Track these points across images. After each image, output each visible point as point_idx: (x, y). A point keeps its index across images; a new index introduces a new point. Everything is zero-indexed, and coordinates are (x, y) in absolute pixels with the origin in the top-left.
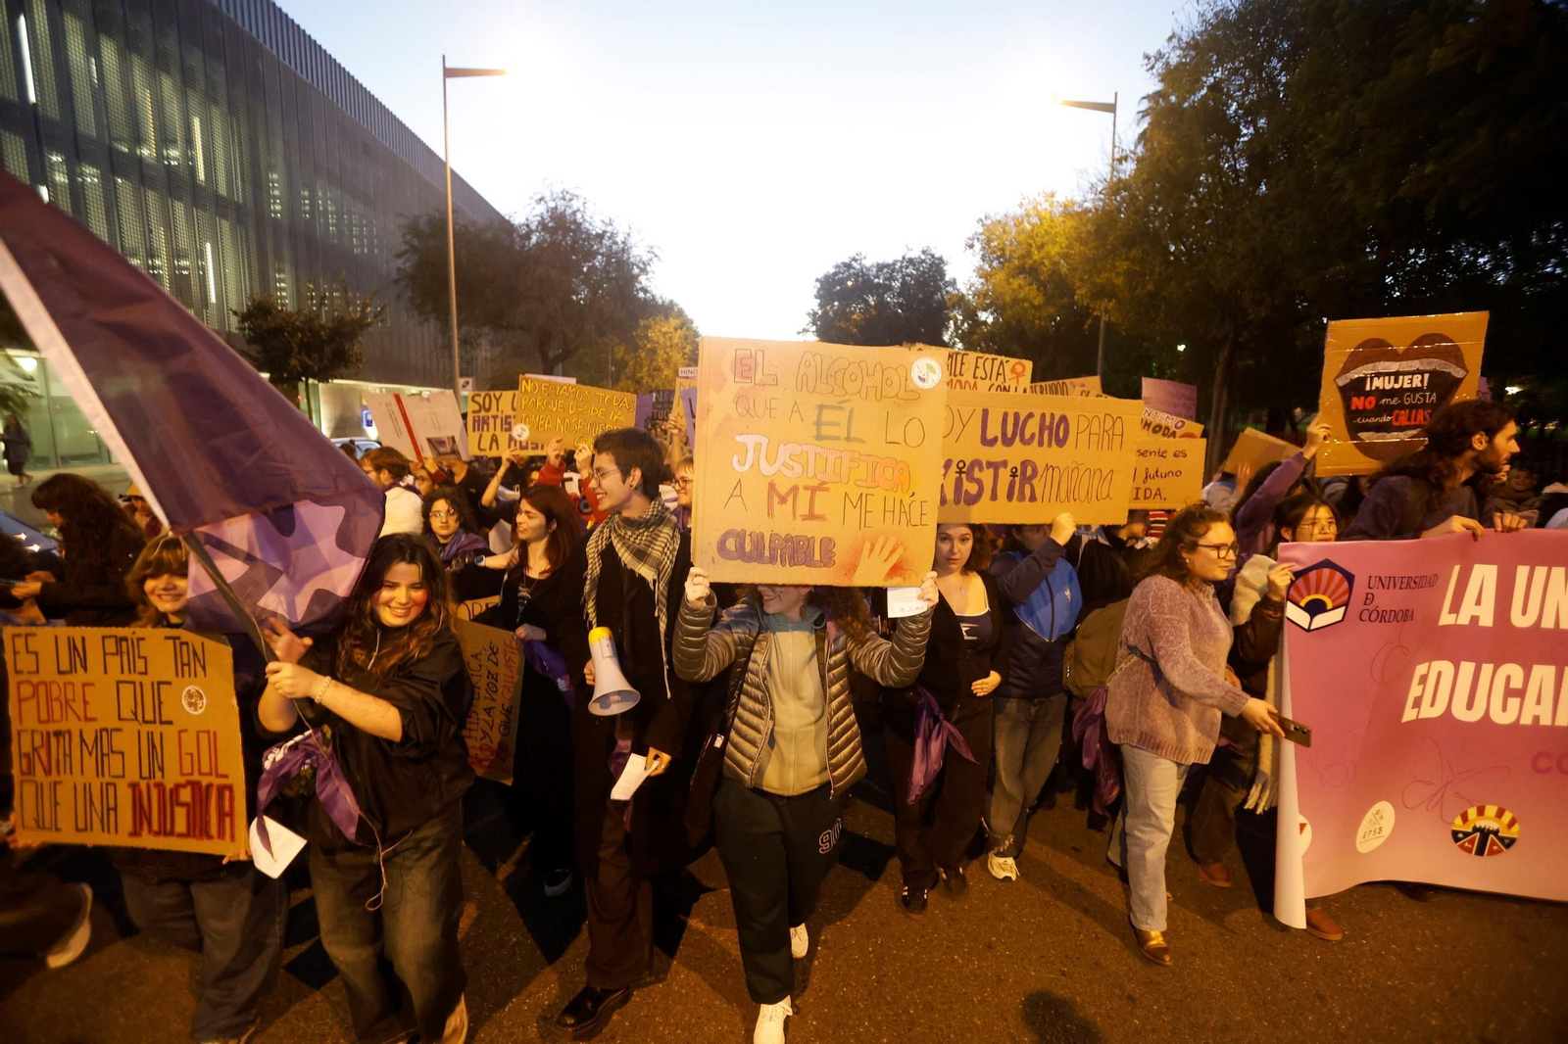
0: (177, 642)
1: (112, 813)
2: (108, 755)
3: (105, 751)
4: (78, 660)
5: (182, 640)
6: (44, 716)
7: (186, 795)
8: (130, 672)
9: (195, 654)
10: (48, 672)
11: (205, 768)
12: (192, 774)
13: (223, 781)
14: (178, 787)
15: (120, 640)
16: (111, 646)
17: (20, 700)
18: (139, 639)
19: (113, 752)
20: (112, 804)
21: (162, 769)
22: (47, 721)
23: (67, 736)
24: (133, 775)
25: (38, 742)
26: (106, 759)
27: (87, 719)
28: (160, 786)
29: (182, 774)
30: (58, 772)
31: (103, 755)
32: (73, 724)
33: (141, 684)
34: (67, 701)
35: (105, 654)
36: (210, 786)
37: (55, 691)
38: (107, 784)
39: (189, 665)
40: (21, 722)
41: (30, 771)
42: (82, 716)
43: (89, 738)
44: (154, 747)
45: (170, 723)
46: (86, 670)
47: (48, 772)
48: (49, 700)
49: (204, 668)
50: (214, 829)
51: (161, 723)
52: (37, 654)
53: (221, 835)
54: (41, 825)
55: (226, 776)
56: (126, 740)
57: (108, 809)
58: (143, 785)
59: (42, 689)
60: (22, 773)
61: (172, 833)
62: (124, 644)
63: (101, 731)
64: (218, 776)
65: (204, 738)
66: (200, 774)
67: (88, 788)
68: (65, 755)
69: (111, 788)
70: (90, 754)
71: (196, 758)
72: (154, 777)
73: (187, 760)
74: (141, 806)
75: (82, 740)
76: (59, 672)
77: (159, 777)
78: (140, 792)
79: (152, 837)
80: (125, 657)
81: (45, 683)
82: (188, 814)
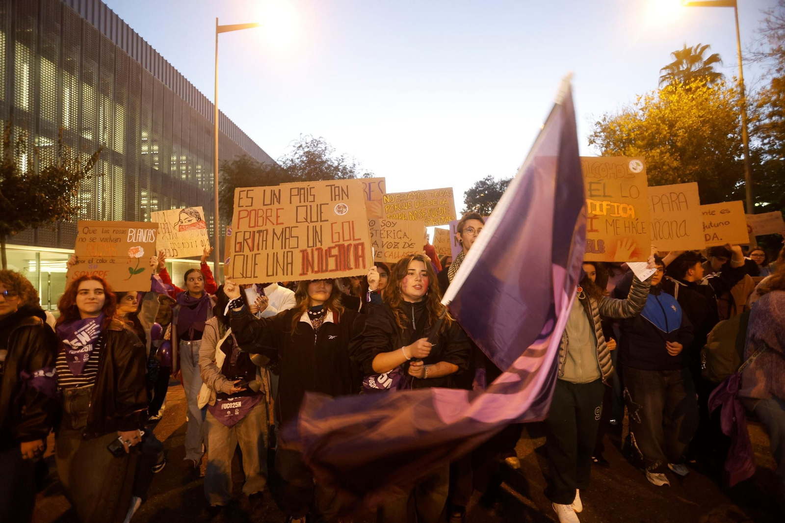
0: (333, 187)
1: (290, 266)
2: (289, 238)
3: (287, 237)
4: (275, 199)
5: (336, 186)
6: (252, 225)
7: (335, 252)
8: (304, 202)
9: (343, 190)
10: (258, 205)
11: (347, 237)
12: (339, 241)
13: (357, 242)
14: (330, 249)
15: (299, 190)
16: (295, 192)
17: (239, 219)
18: (310, 188)
19: (292, 237)
20: (290, 261)
21: (321, 242)
22: (255, 227)
23: (265, 232)
24: (303, 246)
25: (247, 235)
26: (287, 240)
27: (277, 224)
28: (320, 250)
29: (333, 242)
30: (258, 250)
31: (286, 239)
32: (270, 227)
33: (311, 206)
34: (267, 217)
35: (291, 196)
36: (350, 245)
37: (260, 213)
38: (287, 252)
39: (339, 195)
40: (238, 228)
41: (241, 249)
42: (275, 223)
43: (278, 232)
44: (316, 232)
45: (327, 221)
46: (279, 203)
47: (252, 250)
48: (257, 217)
49: (347, 196)
51: (321, 221)
52: (252, 198)
53: (357, 266)
54: (245, 276)
55: (360, 239)
56: (301, 231)
57: (287, 264)
58: (309, 250)
59: (253, 213)
60: (236, 252)
61: (326, 270)
62: (303, 190)
63: (286, 228)
64: (355, 239)
65: (346, 226)
66: (344, 240)
67: (276, 256)
68: (263, 241)
69: (290, 254)
70: (278, 239)
71: (341, 235)
72: (316, 246)
73: (336, 235)
74: (308, 260)
75: (274, 233)
76: (264, 205)
77: (319, 245)
78: (307, 253)
79: (313, 274)
80: (302, 196)
81: (255, 210)
82: (336, 260)
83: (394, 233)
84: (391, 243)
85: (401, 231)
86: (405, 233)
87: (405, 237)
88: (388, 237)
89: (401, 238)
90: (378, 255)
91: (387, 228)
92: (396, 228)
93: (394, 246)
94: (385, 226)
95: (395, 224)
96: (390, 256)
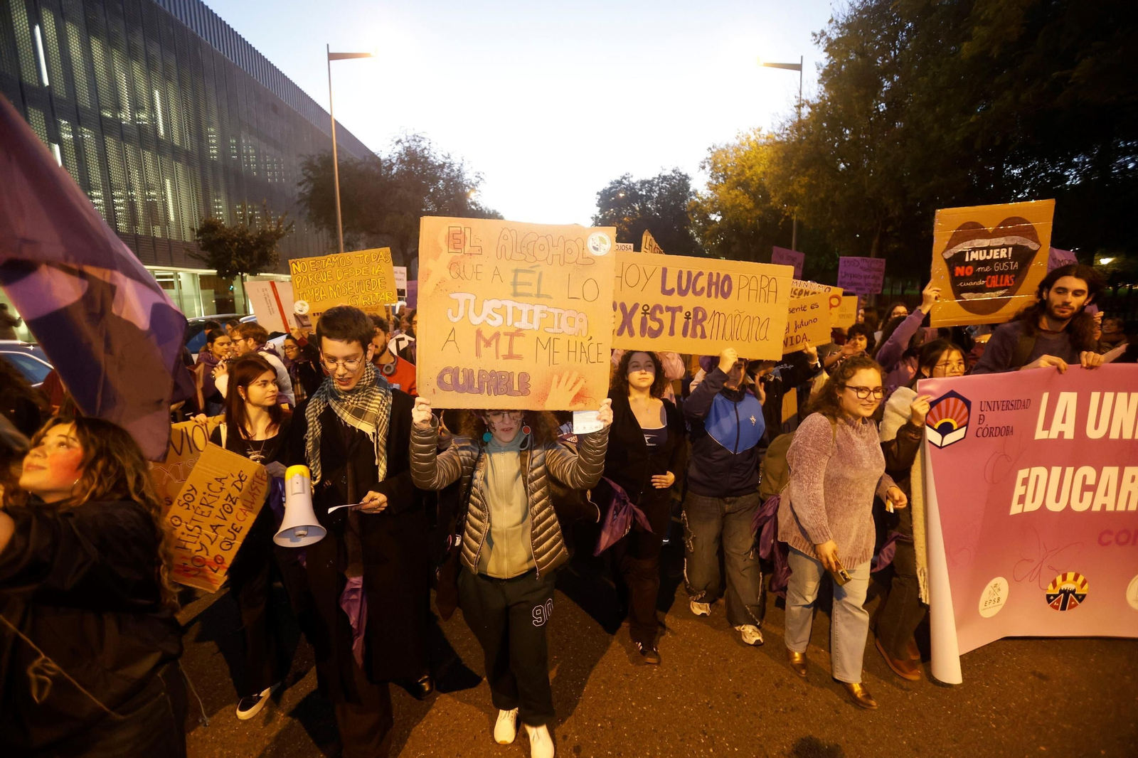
83: (209, 495)
84: (224, 506)
85: (209, 484)
86: (216, 479)
87: (223, 481)
88: (212, 507)
89: (222, 489)
90: (235, 530)
91: (196, 503)
92: (201, 488)
93: (231, 503)
94: (191, 504)
95: (193, 488)
96: (245, 513)
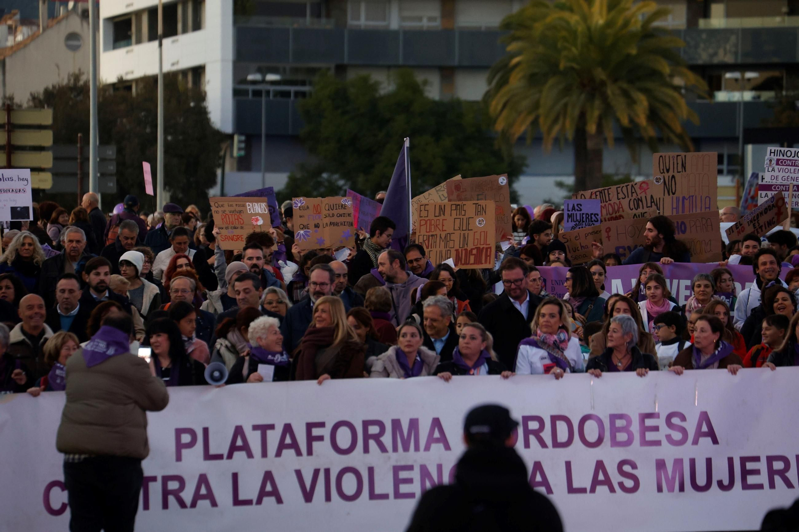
0: (477, 205)
2: (449, 241)
5: (479, 204)
6: (428, 230)
7: (474, 252)
8: (459, 215)
9: (483, 208)
10: (431, 216)
11: (482, 243)
12: (477, 245)
13: (488, 246)
14: (472, 249)
15: (457, 205)
16: (454, 207)
19: (451, 240)
21: (467, 244)
22: (429, 232)
23: (435, 236)
24: (457, 247)
25: (425, 238)
27: (443, 231)
28: (466, 250)
29: (474, 245)
30: (431, 248)
31: (447, 241)
32: (438, 232)
33: (463, 219)
34: (437, 225)
35: (451, 210)
36: (483, 248)
37: (433, 222)
38: (448, 250)
39: (480, 212)
42: (441, 229)
43: (443, 237)
44: (465, 238)
45: (472, 230)
46: (444, 215)
48: (430, 225)
49: (485, 212)
50: (483, 262)
51: (469, 230)
52: (428, 211)
53: (486, 262)
55: (489, 244)
56: (456, 237)
58: (460, 250)
59: (428, 222)
61: (468, 264)
62: (458, 207)
63: (447, 234)
64: (486, 245)
65: (483, 233)
66: (480, 245)
67: (441, 252)
68: (434, 242)
70: (443, 241)
71: (479, 241)
72: (464, 247)
73: (476, 241)
74: (459, 256)
75: (441, 237)
76: (435, 216)
77: (466, 247)
78: (459, 252)
79: (461, 265)
80: (458, 210)
81: (429, 220)
82: (475, 258)
